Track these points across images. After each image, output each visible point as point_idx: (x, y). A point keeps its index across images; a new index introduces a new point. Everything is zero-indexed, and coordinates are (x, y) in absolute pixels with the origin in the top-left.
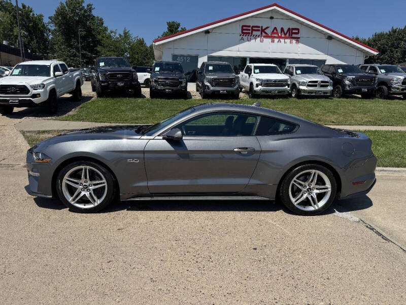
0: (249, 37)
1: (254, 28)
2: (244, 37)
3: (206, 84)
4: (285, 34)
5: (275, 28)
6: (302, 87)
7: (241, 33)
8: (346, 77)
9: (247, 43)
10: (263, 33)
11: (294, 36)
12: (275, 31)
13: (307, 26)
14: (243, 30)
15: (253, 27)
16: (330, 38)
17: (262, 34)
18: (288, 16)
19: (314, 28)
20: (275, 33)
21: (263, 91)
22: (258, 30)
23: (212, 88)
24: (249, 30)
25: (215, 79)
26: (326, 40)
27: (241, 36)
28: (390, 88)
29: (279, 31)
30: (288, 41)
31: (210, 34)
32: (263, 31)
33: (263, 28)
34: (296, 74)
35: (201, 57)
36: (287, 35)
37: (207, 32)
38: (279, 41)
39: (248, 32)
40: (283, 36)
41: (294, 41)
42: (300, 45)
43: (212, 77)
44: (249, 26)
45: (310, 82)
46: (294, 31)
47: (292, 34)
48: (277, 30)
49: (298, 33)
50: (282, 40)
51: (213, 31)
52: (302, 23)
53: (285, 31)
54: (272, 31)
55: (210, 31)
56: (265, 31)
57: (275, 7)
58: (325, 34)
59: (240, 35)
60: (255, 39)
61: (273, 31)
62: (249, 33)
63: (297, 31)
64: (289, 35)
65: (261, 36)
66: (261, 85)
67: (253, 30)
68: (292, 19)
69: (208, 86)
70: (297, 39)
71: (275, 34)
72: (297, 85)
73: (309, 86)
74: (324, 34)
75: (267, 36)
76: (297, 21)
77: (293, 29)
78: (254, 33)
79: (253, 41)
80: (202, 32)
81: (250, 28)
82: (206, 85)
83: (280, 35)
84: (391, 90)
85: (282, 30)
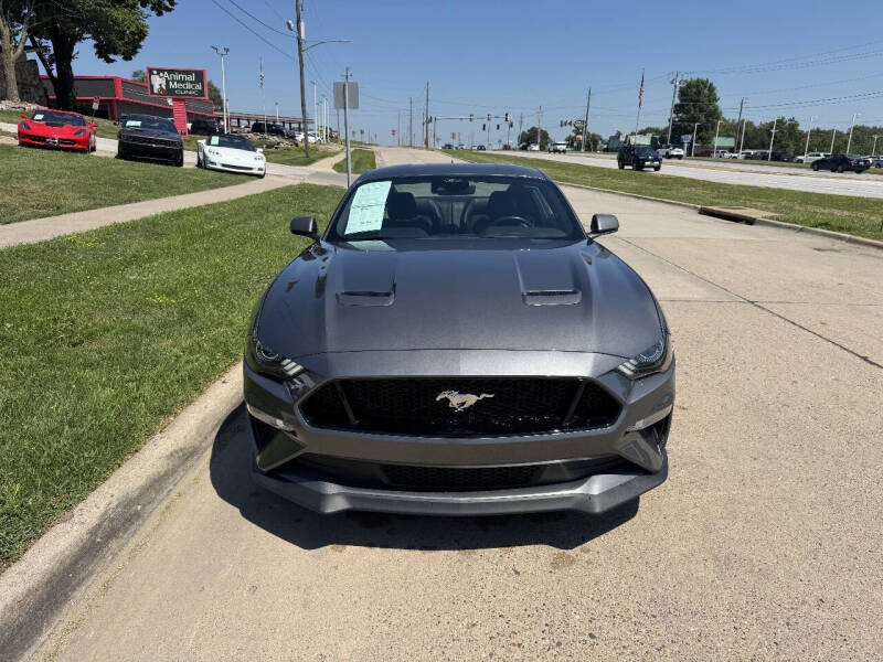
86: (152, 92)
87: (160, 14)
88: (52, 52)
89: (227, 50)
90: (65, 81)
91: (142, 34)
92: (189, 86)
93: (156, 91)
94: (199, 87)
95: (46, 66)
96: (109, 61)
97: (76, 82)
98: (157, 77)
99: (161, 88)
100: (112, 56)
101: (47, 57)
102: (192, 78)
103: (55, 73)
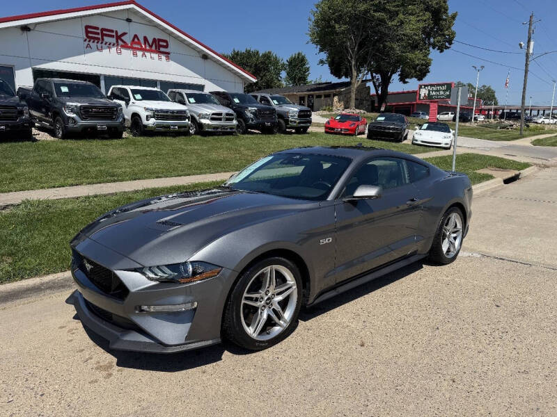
0: (99, 45)
1: (104, 32)
2: (91, 43)
3: (68, 115)
4: (151, 46)
5: (136, 36)
6: (204, 121)
7: (85, 37)
8: (247, 108)
9: (98, 53)
10: (119, 41)
11: (162, 49)
12: (136, 40)
13: (177, 38)
14: (87, 32)
15: (103, 30)
16: (205, 57)
17: (117, 42)
18: (151, 21)
19: (186, 42)
20: (136, 43)
21: (158, 126)
22: (112, 36)
23: (82, 122)
24: (98, 34)
25: (85, 107)
26: (201, 59)
27: (87, 42)
28: (287, 121)
29: (142, 41)
30: (155, 56)
31: (31, 32)
32: (119, 37)
33: (119, 34)
34: (189, 102)
35: (18, 69)
36: (154, 48)
37: (25, 28)
38: (144, 55)
39: (96, 36)
40: (148, 48)
41: (163, 57)
42: (171, 63)
43: (79, 105)
44: (97, 28)
45: (213, 114)
46: (161, 43)
47: (159, 46)
48: (138, 39)
49: (166, 47)
50: (148, 54)
51: (36, 29)
52: (171, 34)
53: (150, 42)
54: (131, 39)
55: (31, 27)
56: (122, 38)
57: (132, 6)
58: (200, 51)
59: (85, 40)
60: (109, 48)
61: (133, 40)
62: (98, 39)
63: (165, 44)
64: (156, 48)
65: (118, 45)
66: (154, 117)
67: (103, 35)
68: (157, 26)
69: (73, 118)
70: (167, 54)
71: (137, 45)
72: (197, 118)
73: (213, 119)
74: (198, 52)
75: (125, 46)
76: (164, 30)
77: (160, 40)
78: (106, 39)
79: (106, 51)
80: (16, 27)
81: (99, 31)
82: (69, 117)
83: (143, 46)
84: (288, 124)
85: (145, 39)
86: (419, 99)
87: (442, 51)
88: (380, 81)
89: (483, 67)
90: (383, 96)
91: (427, 65)
92: (442, 93)
93: (422, 98)
94: (448, 93)
95: (376, 88)
96: (405, 82)
97: (388, 97)
98: (424, 90)
99: (425, 96)
100: (406, 80)
101: (377, 84)
102: (444, 88)
103: (380, 92)
